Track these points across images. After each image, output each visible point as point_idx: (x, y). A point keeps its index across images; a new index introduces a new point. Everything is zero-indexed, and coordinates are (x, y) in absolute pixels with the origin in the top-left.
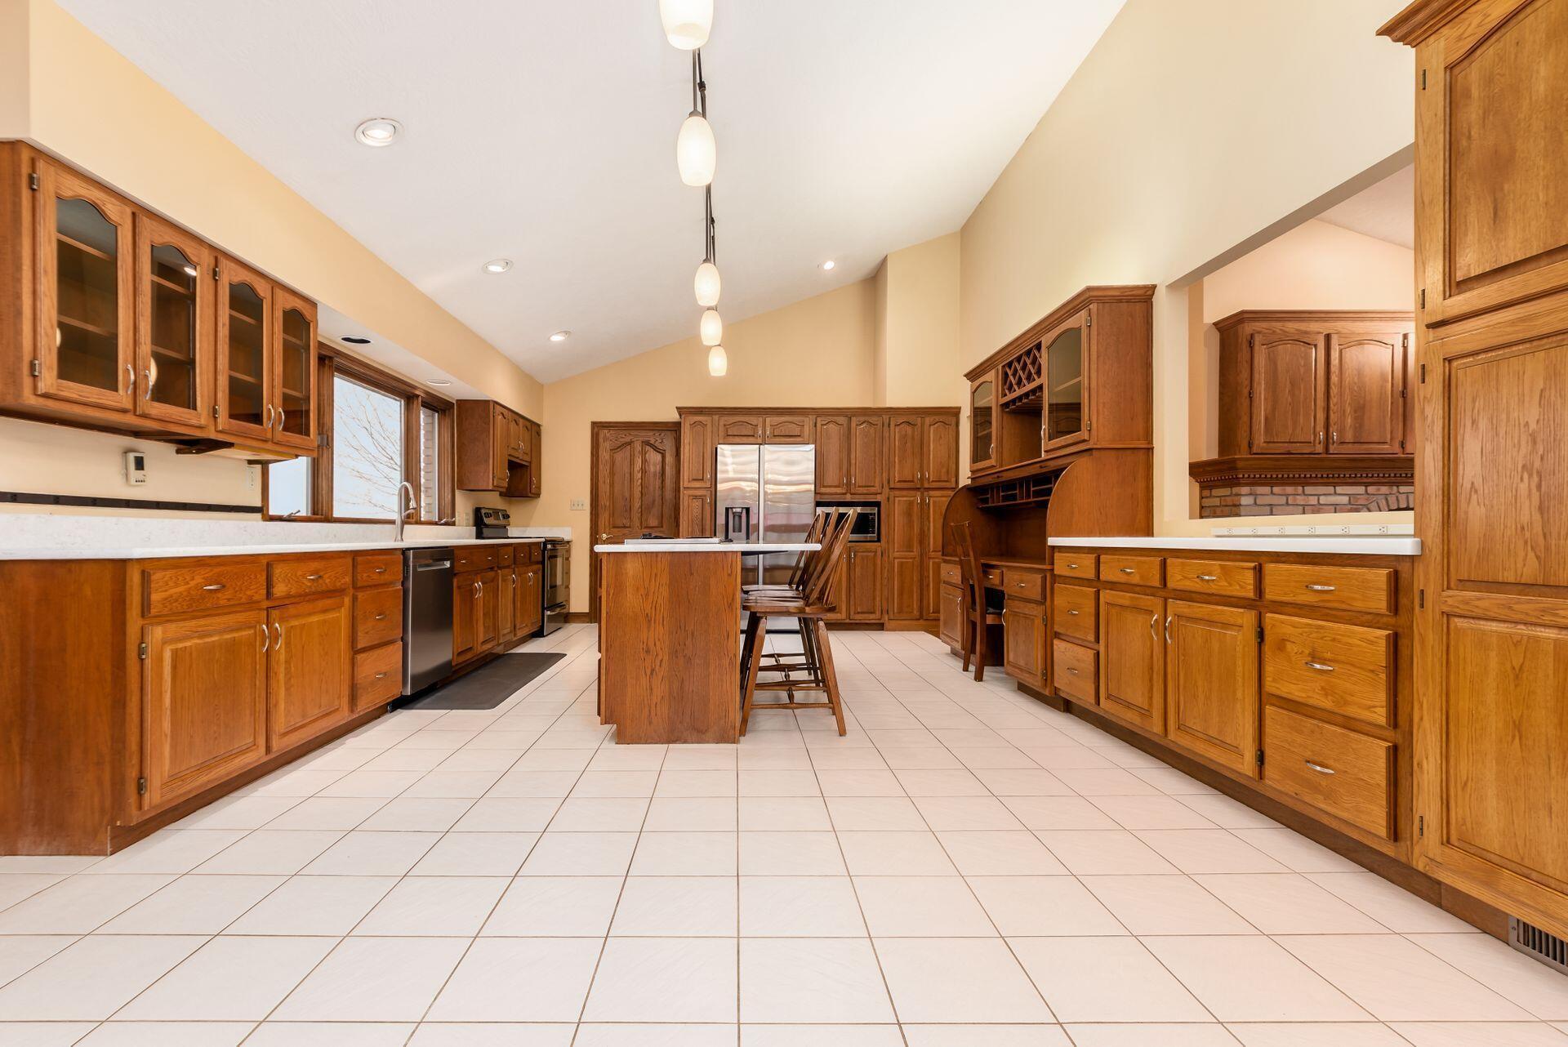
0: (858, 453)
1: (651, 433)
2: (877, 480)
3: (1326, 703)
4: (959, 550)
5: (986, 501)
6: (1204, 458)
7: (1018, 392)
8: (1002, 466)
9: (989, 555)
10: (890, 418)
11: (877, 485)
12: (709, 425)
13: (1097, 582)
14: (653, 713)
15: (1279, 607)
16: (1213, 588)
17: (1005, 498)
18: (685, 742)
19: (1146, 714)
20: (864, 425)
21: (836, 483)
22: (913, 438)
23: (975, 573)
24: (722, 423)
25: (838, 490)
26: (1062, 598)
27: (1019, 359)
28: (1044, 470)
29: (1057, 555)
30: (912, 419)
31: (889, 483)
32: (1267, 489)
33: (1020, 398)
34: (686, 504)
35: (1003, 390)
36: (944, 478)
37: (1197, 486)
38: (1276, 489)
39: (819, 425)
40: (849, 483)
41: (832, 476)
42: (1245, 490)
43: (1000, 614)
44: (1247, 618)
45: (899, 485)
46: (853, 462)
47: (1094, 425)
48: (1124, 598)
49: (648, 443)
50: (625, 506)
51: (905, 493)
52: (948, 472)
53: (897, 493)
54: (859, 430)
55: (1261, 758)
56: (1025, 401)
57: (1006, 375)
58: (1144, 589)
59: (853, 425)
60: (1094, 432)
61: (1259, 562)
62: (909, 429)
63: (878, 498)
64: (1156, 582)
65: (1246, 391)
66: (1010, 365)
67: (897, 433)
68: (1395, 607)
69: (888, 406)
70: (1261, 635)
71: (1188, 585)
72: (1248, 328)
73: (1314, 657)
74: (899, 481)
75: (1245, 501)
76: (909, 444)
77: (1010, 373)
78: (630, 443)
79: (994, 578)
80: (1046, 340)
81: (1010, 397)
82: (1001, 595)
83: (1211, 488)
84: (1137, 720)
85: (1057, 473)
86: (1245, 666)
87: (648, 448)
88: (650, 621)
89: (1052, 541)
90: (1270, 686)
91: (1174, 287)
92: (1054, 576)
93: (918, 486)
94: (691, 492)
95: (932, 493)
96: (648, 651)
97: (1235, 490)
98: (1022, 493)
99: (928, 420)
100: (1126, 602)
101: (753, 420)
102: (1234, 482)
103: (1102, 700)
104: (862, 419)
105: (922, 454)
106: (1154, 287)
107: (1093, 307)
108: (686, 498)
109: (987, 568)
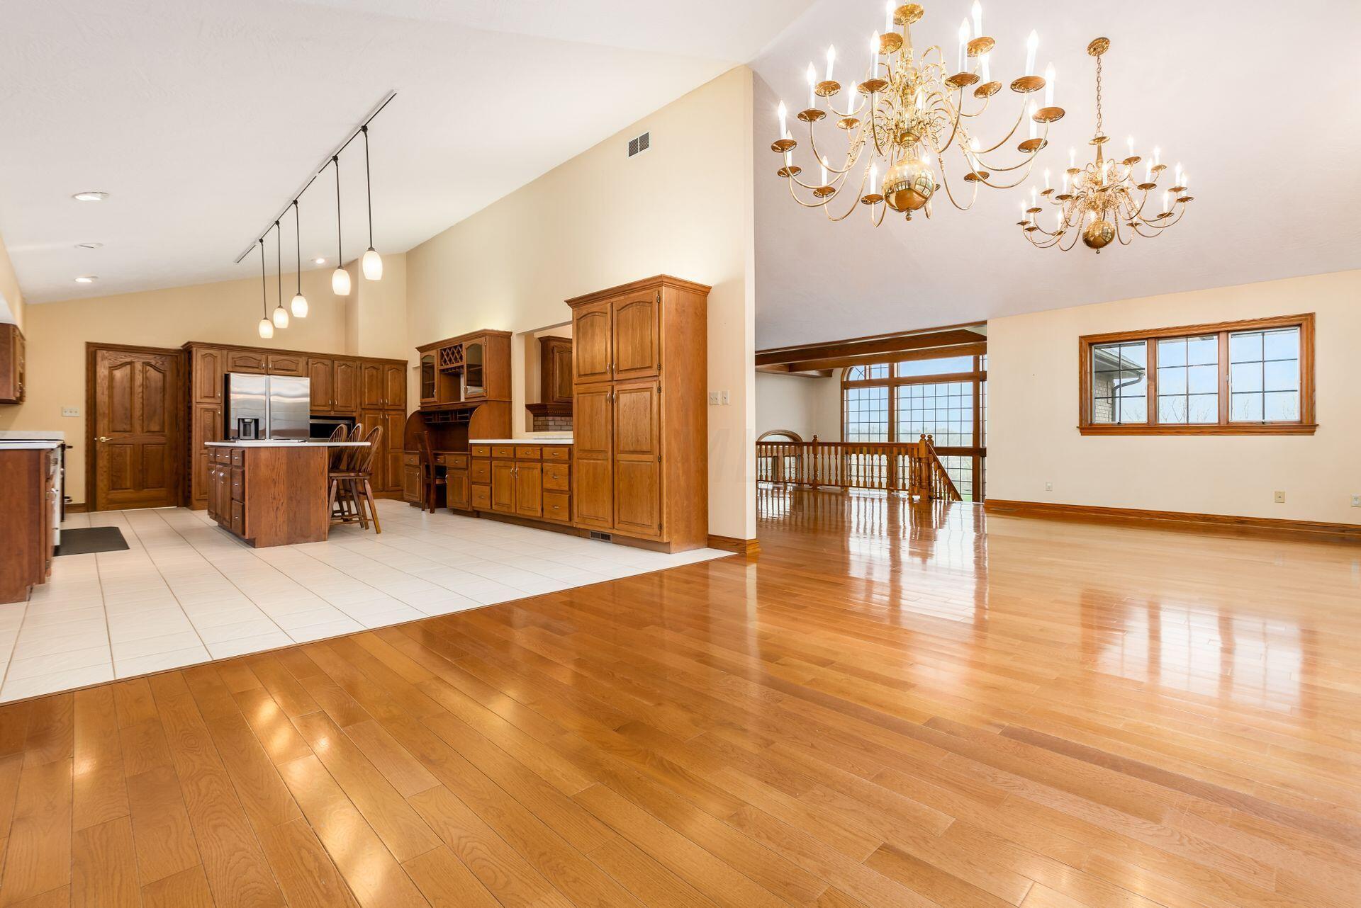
0: (339, 385)
1: (152, 357)
2: (353, 402)
3: (556, 488)
4: (419, 446)
5: (430, 420)
6: (535, 403)
7: (450, 366)
8: (440, 402)
9: (437, 449)
10: (361, 364)
11: (353, 405)
12: (219, 357)
13: (491, 458)
14: (278, 530)
15: (547, 461)
16: (529, 457)
17: (442, 419)
18: (297, 543)
19: (509, 507)
20: (343, 367)
21: (324, 404)
22: (377, 377)
23: (431, 458)
24: (230, 357)
25: (325, 408)
26: (476, 466)
27: (450, 349)
28: (465, 407)
29: (473, 448)
30: (376, 365)
31: (361, 404)
32: (559, 418)
33: (451, 369)
34: (198, 415)
35: (441, 362)
36: (397, 403)
37: (531, 416)
38: (563, 418)
39: (310, 364)
40: (333, 404)
41: (321, 400)
42: (551, 418)
43: (445, 478)
44: (539, 465)
45: (368, 407)
46: (336, 390)
47: (488, 390)
48: (502, 463)
49: (149, 364)
50: (125, 414)
51: (372, 412)
52: (400, 400)
53: (367, 411)
54: (340, 370)
55: (542, 510)
56: (453, 371)
57: (442, 355)
58: (509, 459)
59: (336, 366)
60: (488, 392)
61: (542, 446)
62: (375, 372)
63: (354, 415)
64: (512, 456)
65: (551, 373)
66: (445, 350)
67: (366, 374)
68: (570, 458)
69: (360, 355)
70: (542, 470)
71: (524, 456)
72: (553, 344)
73: (555, 475)
74: (368, 404)
75: (551, 423)
76: (374, 381)
77: (445, 354)
78: (131, 363)
79: (440, 460)
80: (465, 345)
81: (445, 367)
82: (445, 468)
83: (538, 416)
84: (506, 509)
85: (472, 410)
86: (538, 482)
87: (148, 368)
88: (275, 483)
89: (471, 441)
90: (545, 486)
91: (519, 335)
92: (472, 457)
93: (381, 408)
94: (203, 406)
95: (390, 412)
96: (274, 498)
97: (547, 418)
98: (452, 417)
99: (387, 367)
100: (502, 465)
101: (257, 356)
102: (546, 415)
103: (493, 506)
104: (342, 362)
105: (383, 388)
106: (512, 333)
107: (487, 337)
108: (198, 410)
109: (436, 455)
